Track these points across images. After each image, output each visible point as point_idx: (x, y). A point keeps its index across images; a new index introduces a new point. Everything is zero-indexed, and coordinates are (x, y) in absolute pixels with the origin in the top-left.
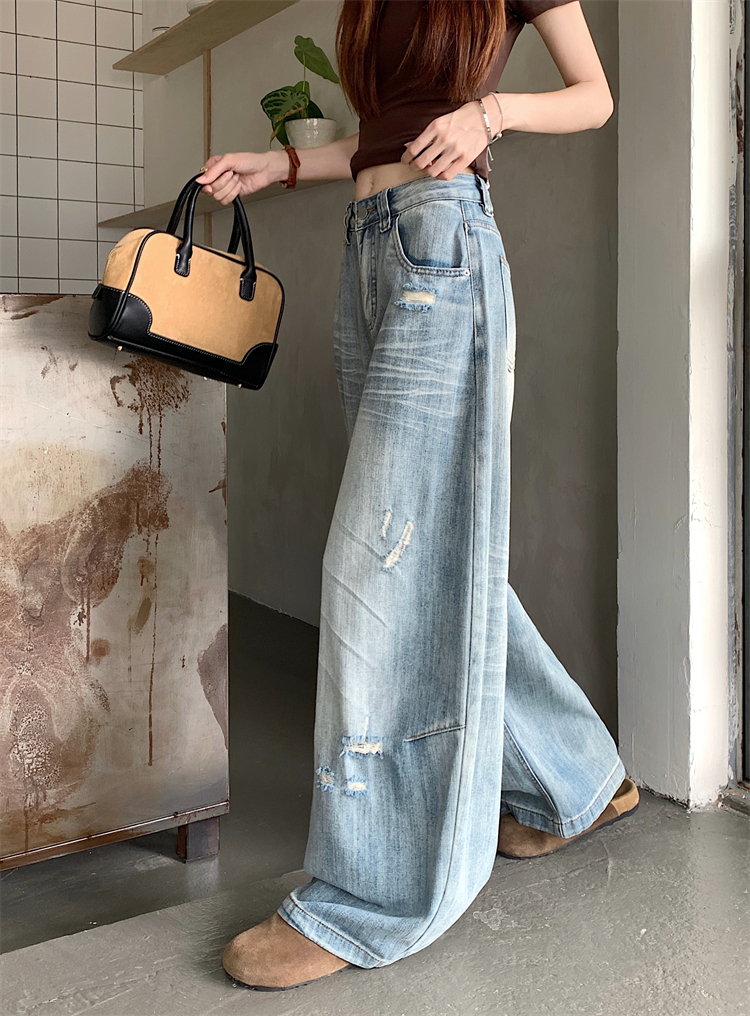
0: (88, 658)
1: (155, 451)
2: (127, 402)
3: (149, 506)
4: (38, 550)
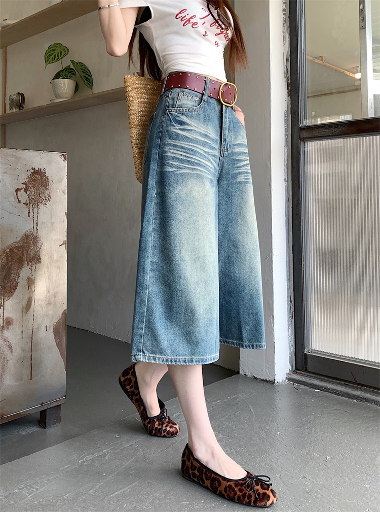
0: (3, 326)
1: (35, 225)
2: (23, 201)
3: (32, 253)
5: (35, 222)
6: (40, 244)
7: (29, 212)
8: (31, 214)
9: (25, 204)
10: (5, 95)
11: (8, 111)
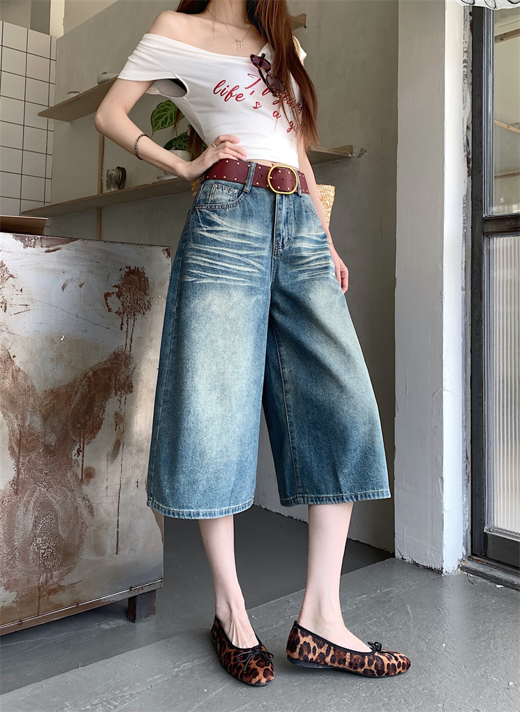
0: (82, 479)
1: (129, 341)
2: (115, 309)
3: (122, 377)
4: (54, 404)
5: (129, 337)
6: (133, 365)
7: (122, 324)
8: (125, 327)
9: (117, 313)
10: (102, 169)
11: (105, 191)
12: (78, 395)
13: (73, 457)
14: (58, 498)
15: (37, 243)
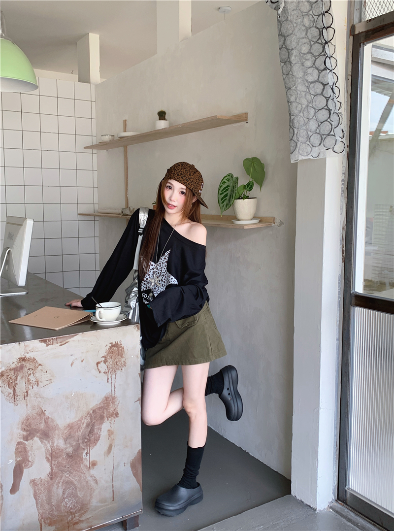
0: (90, 467)
1: (113, 388)
2: (103, 371)
3: (111, 410)
4: (70, 432)
5: (113, 386)
6: (117, 402)
7: (108, 379)
8: (110, 380)
9: (104, 373)
12: (85, 425)
13: (84, 457)
14: (76, 478)
15: (54, 341)
